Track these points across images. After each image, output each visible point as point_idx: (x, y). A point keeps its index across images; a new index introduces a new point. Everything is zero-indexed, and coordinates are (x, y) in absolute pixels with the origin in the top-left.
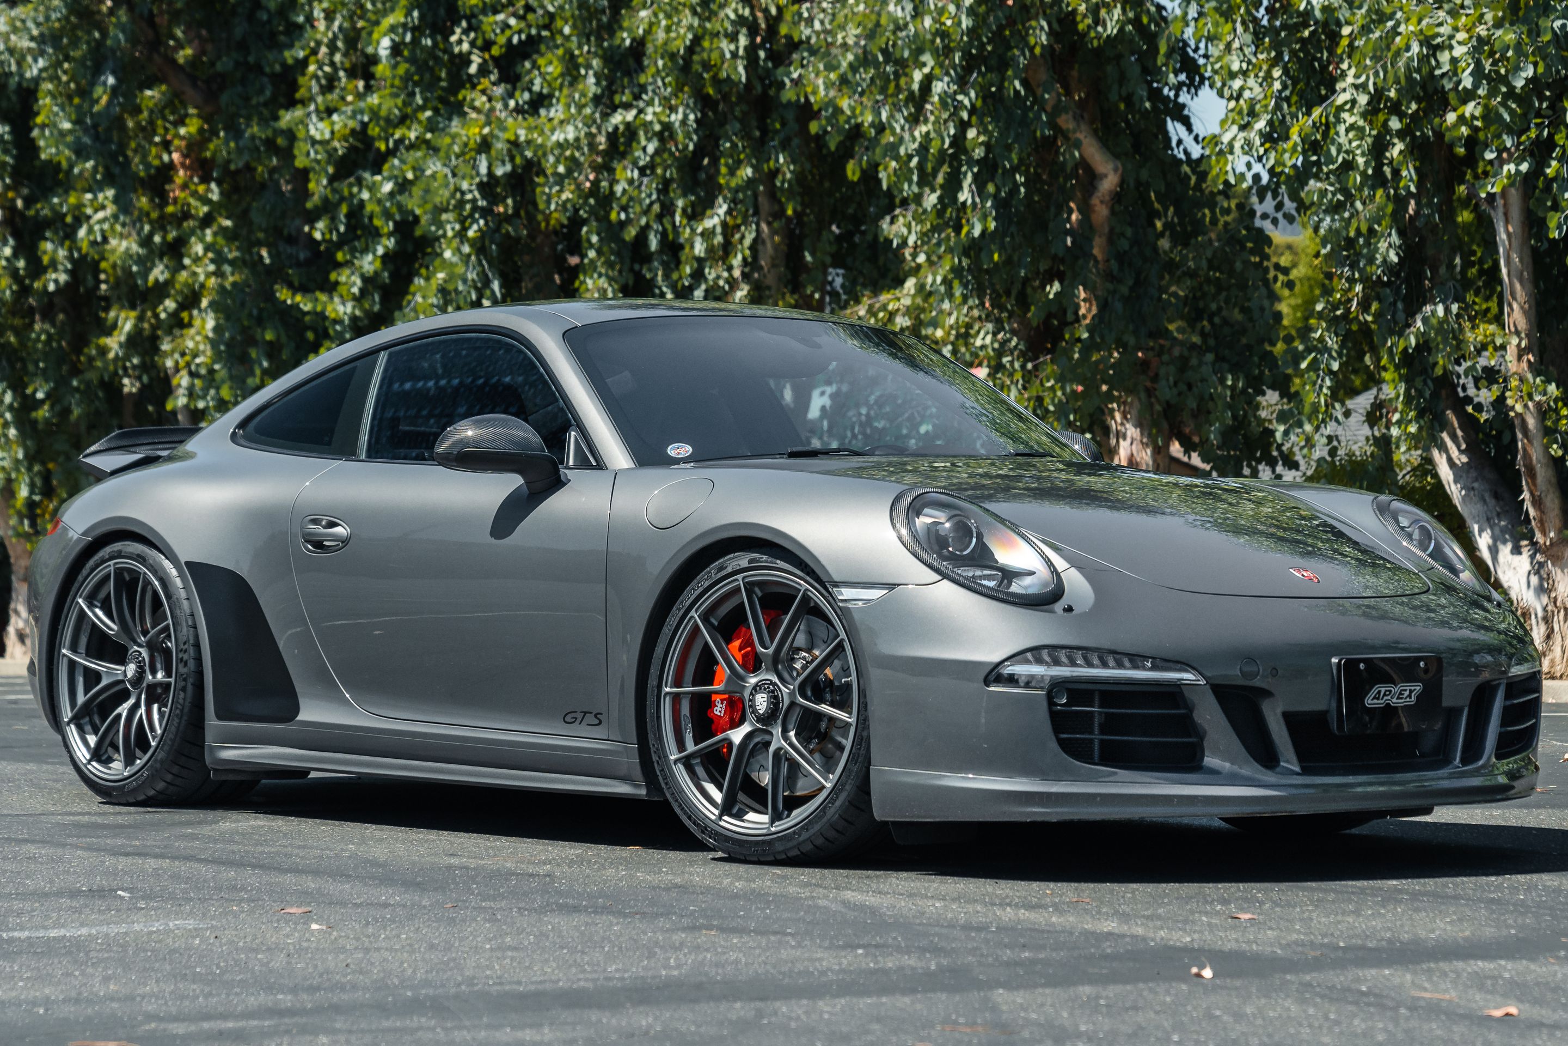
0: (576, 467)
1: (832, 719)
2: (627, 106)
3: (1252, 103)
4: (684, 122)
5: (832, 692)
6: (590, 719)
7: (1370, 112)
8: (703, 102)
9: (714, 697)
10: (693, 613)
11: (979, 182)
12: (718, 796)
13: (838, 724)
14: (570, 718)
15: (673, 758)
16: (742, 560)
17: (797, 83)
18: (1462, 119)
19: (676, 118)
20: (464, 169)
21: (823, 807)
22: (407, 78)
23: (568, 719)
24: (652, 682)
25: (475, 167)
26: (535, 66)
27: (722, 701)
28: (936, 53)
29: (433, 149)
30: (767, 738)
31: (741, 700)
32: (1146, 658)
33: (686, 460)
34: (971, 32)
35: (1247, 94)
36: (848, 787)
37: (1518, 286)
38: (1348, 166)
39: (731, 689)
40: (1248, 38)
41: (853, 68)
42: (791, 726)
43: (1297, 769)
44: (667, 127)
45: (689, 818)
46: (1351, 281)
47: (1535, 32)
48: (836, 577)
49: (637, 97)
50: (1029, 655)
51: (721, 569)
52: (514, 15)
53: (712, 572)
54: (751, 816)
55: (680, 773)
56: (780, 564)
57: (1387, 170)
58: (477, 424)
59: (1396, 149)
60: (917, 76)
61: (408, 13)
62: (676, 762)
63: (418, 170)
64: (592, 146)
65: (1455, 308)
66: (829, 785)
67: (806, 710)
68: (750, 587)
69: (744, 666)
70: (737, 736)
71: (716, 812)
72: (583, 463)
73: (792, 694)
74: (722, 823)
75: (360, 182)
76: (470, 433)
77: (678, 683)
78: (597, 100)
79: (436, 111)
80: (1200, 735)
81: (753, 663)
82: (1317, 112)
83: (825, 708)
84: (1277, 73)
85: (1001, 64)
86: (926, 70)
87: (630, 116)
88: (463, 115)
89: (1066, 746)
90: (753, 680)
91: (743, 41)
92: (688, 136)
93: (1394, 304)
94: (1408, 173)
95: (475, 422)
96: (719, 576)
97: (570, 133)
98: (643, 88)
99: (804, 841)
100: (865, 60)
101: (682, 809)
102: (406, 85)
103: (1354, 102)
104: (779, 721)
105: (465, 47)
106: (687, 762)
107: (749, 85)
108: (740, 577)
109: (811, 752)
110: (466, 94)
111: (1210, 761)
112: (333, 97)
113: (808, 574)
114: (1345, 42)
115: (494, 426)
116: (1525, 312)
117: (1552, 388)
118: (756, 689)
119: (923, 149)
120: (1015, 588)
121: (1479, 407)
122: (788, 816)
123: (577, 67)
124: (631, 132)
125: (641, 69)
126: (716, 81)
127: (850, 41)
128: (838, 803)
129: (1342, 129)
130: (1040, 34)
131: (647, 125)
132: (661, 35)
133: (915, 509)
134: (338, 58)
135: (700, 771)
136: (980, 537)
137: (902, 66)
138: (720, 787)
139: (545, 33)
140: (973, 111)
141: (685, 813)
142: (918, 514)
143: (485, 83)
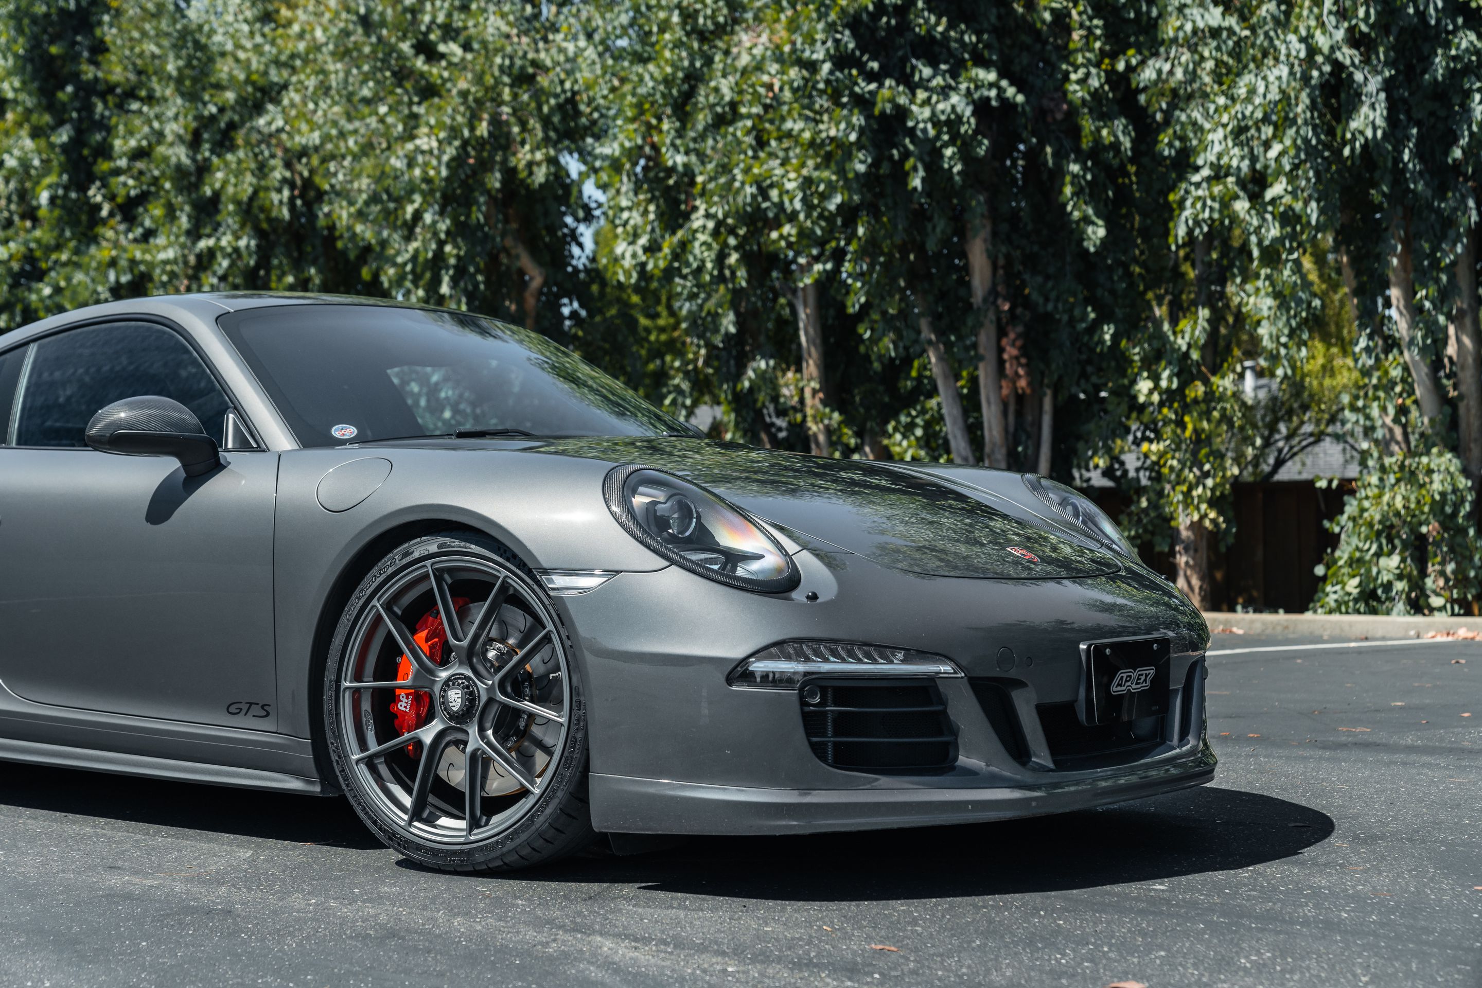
0: (235, 450)
1: (532, 716)
2: (209, 236)
3: (635, 228)
4: (248, 246)
5: (531, 686)
6: (257, 710)
7: (716, 233)
8: (260, 233)
9: (398, 692)
10: (374, 602)
11: (455, 282)
12: (407, 801)
13: (538, 720)
14: (233, 708)
15: (355, 757)
16: (431, 545)
17: (328, 215)
18: (781, 237)
19: (242, 243)
20: (100, 278)
21: (531, 816)
22: (60, 219)
23: (232, 709)
24: (329, 676)
25: (106, 277)
26: (146, 211)
27: (407, 695)
28: (424, 194)
29: (77, 266)
30: (461, 736)
31: (431, 697)
32: (895, 648)
33: (351, 441)
34: (447, 179)
35: (632, 222)
36: (560, 794)
37: (813, 350)
38: (700, 269)
39: (418, 684)
40: (631, 186)
41: (367, 203)
42: (488, 725)
43: (1052, 766)
44: (236, 250)
45: (375, 823)
46: (699, 346)
47: (841, 172)
48: (545, 564)
49: (215, 230)
50: (773, 650)
51: (407, 554)
52: (132, 177)
53: (395, 559)
54: (444, 821)
55: (363, 775)
56: (474, 548)
57: (727, 273)
58: (131, 406)
59: (733, 258)
60: (410, 209)
61: (60, 175)
62: (358, 762)
63: (68, 279)
64: (186, 263)
65: (772, 363)
66: (537, 791)
67: (505, 707)
68: (439, 574)
69: (431, 657)
70: (428, 734)
71: (406, 817)
72: (243, 445)
73: (490, 689)
74: (413, 830)
75: (30, 290)
76: (123, 415)
77: (358, 677)
78: (188, 233)
79: (79, 241)
80: (954, 732)
81: (443, 656)
82: (680, 234)
83: (527, 705)
84: (652, 208)
85: (467, 202)
86: (416, 205)
87: (211, 242)
88: (98, 244)
89: (819, 751)
90: (444, 675)
91: (286, 193)
92: (250, 255)
93: (728, 361)
94: (742, 273)
95: (127, 404)
96: (405, 561)
97: (170, 254)
98: (219, 225)
99: (510, 851)
100: (374, 199)
101: (366, 813)
102: (60, 224)
103: (704, 227)
104: (476, 719)
105: (99, 198)
106: (370, 763)
107: (290, 223)
108: (428, 563)
109: (509, 750)
110: (101, 230)
111: (963, 760)
112: (11, 232)
113: (508, 560)
114: (699, 187)
115: (149, 407)
116: (817, 366)
117: (836, 415)
118: (447, 683)
119: (414, 258)
120: (740, 572)
121: (780, 429)
122: (487, 824)
123: (174, 211)
124: (211, 253)
125: (217, 211)
126: (269, 220)
127: (364, 187)
128: (548, 811)
129: (697, 244)
130: (495, 180)
131: (222, 249)
132: (231, 190)
133: (629, 488)
134: (13, 207)
135: (384, 770)
136: (699, 517)
137: (401, 201)
138: (409, 791)
139: (153, 189)
140: (448, 233)
141: (370, 818)
142: (634, 492)
143: (113, 222)
